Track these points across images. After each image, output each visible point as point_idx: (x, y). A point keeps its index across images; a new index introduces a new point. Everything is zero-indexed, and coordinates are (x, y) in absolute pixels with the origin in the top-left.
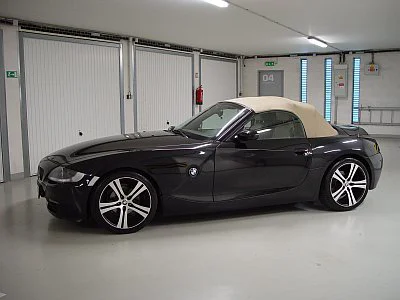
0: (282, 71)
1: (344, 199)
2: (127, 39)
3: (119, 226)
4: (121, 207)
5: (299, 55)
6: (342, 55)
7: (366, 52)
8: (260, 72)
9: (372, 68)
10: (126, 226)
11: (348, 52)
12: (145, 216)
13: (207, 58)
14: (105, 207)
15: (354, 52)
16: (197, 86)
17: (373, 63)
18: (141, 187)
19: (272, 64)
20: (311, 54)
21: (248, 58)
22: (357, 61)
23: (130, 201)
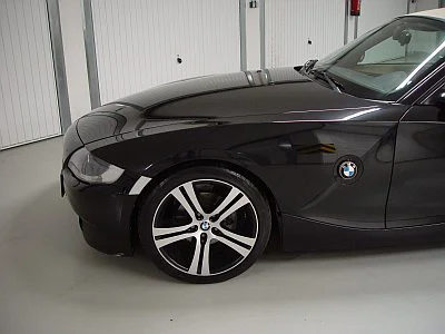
4: (197, 235)
10: (206, 271)
12: (245, 253)
14: (165, 235)
23: (217, 225)
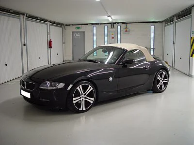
0: (84, 32)
1: (161, 87)
2: (24, 14)
3: (81, 109)
4: (81, 99)
5: (92, 24)
6: (113, 24)
7: (123, 23)
8: (73, 32)
9: (126, 30)
10: (84, 109)
11: (115, 23)
12: (92, 102)
13: (52, 25)
14: (75, 100)
15: (118, 23)
16: (49, 40)
17: (126, 28)
18: (90, 88)
19: (79, 28)
20: (98, 24)
21: (67, 25)
22: (119, 27)
23: (86, 96)
